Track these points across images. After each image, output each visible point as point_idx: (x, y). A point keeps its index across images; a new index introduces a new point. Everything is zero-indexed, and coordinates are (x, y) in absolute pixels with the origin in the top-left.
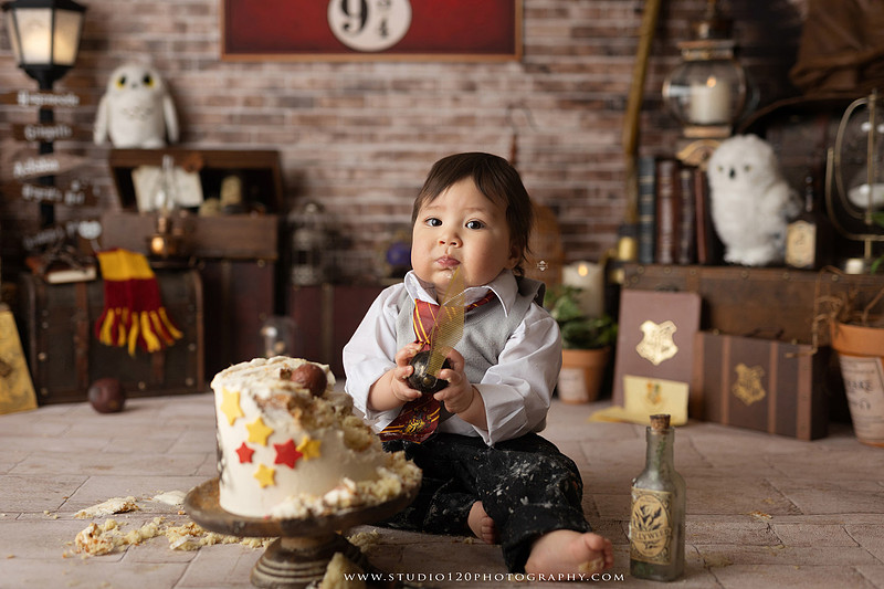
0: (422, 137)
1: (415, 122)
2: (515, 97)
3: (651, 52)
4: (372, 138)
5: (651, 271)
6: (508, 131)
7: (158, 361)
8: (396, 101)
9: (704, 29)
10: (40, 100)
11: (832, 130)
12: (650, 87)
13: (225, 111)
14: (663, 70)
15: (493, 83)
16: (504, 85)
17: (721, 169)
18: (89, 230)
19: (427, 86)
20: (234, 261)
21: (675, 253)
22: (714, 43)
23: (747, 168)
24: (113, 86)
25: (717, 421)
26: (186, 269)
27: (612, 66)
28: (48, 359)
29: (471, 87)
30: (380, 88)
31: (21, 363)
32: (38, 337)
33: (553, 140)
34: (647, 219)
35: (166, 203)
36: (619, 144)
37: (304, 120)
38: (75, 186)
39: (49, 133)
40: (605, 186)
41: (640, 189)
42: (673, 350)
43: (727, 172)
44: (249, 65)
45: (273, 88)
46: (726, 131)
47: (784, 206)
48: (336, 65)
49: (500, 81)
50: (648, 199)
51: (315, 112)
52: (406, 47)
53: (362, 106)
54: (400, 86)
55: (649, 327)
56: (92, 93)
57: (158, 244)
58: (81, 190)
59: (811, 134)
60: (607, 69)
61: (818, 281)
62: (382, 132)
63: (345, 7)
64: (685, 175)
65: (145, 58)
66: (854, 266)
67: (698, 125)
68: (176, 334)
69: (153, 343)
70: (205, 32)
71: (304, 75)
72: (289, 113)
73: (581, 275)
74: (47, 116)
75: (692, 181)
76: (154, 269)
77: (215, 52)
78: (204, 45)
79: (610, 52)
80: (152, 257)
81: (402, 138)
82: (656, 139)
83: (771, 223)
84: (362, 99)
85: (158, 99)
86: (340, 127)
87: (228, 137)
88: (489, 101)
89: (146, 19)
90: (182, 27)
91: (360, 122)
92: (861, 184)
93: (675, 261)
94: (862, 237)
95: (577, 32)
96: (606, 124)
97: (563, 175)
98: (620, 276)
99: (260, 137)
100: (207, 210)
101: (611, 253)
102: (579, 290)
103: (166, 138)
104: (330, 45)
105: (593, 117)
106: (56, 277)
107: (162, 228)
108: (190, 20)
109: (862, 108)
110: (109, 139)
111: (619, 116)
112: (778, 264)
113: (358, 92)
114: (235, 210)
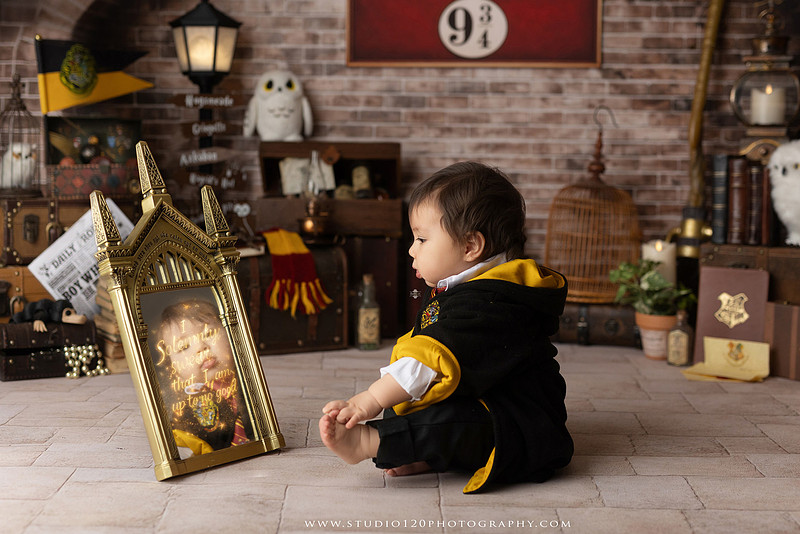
0: (515, 132)
1: (510, 119)
2: (595, 98)
3: (712, 61)
4: (473, 132)
5: (725, 251)
6: (594, 126)
7: (314, 323)
8: (493, 100)
9: (765, 47)
10: (202, 101)
12: (711, 90)
13: (351, 109)
15: (577, 86)
16: (585, 88)
17: (777, 167)
18: (243, 210)
19: (520, 88)
20: (364, 237)
21: (743, 236)
22: (773, 58)
24: (261, 90)
26: (332, 246)
27: (675, 71)
29: (558, 90)
30: (482, 90)
33: (626, 135)
34: (719, 207)
35: (313, 190)
36: (681, 138)
37: (415, 116)
38: (229, 173)
39: (209, 129)
40: (670, 173)
42: (745, 317)
43: (781, 169)
44: (371, 70)
45: (390, 90)
46: (783, 132)
48: (443, 70)
49: (582, 85)
50: (721, 188)
51: (426, 110)
52: (501, 56)
53: (466, 106)
54: (498, 89)
55: (724, 298)
56: (243, 99)
57: (309, 224)
58: (233, 176)
60: (673, 74)
62: (483, 127)
63: (452, 21)
65: (282, 64)
67: (757, 125)
68: (327, 300)
69: (309, 307)
70: (333, 44)
71: (417, 79)
72: (403, 111)
73: (656, 251)
74: (206, 115)
76: (307, 245)
77: (342, 59)
78: (332, 53)
79: (676, 61)
81: (499, 132)
82: (715, 134)
84: (466, 99)
85: (298, 100)
86: (447, 125)
87: (351, 131)
88: (572, 102)
89: (284, 31)
90: (314, 38)
91: (463, 119)
95: (647, 43)
96: (671, 122)
97: (635, 164)
98: (688, 251)
99: (379, 132)
100: (342, 194)
101: (678, 231)
103: (302, 132)
104: (442, 54)
105: (660, 115)
107: (311, 211)
108: (320, 32)
110: (256, 133)
111: (688, 114)
113: (462, 93)
114: (364, 194)
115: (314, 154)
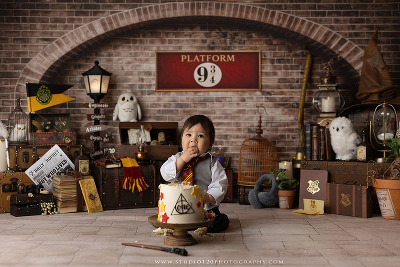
0: (226, 118)
1: (224, 112)
2: (259, 103)
3: (306, 87)
5: (310, 163)
6: (258, 115)
7: (141, 195)
8: (217, 105)
9: (326, 81)
10: (95, 106)
11: (371, 114)
12: (306, 99)
13: (157, 109)
14: (311, 93)
15: (251, 98)
16: (255, 99)
17: (334, 128)
18: (112, 151)
19: (228, 99)
21: (318, 157)
22: (330, 85)
23: (343, 128)
24: (120, 101)
25: (335, 213)
26: (150, 164)
27: (292, 92)
28: (106, 194)
29: (244, 100)
30: (212, 100)
31: (97, 195)
32: (103, 187)
33: (272, 118)
34: (308, 145)
35: (141, 141)
36: (295, 120)
37: (184, 112)
38: (106, 136)
39: (98, 117)
40: (291, 134)
41: (305, 135)
42: (319, 189)
43: (336, 129)
44: (166, 93)
45: (174, 101)
46: (334, 115)
47: (355, 140)
48: (196, 92)
49: (253, 98)
50: (308, 138)
51: (189, 109)
52: (219, 86)
53: (206, 107)
54: (218, 100)
55: (310, 182)
56: (113, 105)
57: (139, 155)
58: (108, 137)
59: (364, 116)
61: (367, 165)
63: (199, 72)
64: (321, 130)
65: (129, 91)
66: (380, 160)
67: (324, 113)
68: (148, 186)
69: (140, 189)
70: (150, 82)
71: (185, 96)
72: (179, 109)
73: (284, 165)
74: (97, 111)
75: (324, 132)
76: (139, 164)
77: (154, 88)
78: (150, 86)
79: (292, 88)
80: (138, 160)
81: (219, 118)
82: (310, 118)
83: (351, 146)
84: (205, 104)
85: (135, 105)
87: (158, 118)
88: (250, 105)
89: (130, 77)
90: (142, 80)
91: (204, 112)
92: (381, 133)
93: (318, 160)
94: (382, 151)
95: (280, 80)
96: (291, 112)
97: (276, 130)
98: (299, 166)
99: (169, 118)
100: (153, 143)
101: (295, 158)
102: (285, 170)
103: (137, 119)
104: (195, 86)
105: (286, 110)
106: (108, 166)
107: (140, 150)
108: (145, 77)
109: (381, 107)
110: (118, 119)
111: (297, 109)
112: (354, 160)
113: (204, 102)
114: (163, 143)
115: (142, 127)
